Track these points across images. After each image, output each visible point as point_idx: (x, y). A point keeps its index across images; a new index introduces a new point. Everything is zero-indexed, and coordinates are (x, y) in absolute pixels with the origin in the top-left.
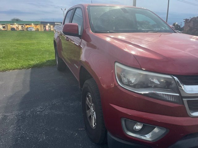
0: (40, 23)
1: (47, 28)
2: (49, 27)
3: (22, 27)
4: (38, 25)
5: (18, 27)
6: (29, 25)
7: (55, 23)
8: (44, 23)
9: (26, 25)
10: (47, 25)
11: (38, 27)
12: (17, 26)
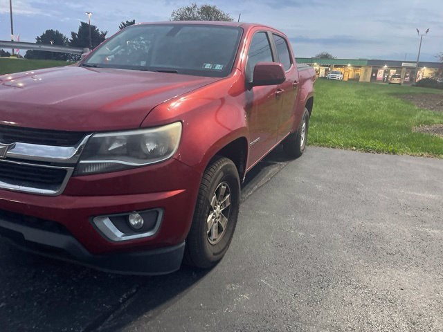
0: (366, 62)
1: (380, 75)
2: (385, 72)
3: (326, 70)
4: (360, 67)
5: (319, 71)
6: (341, 66)
7: (403, 64)
8: (375, 64)
9: (336, 66)
10: (381, 68)
11: (361, 72)
12: (318, 68)
